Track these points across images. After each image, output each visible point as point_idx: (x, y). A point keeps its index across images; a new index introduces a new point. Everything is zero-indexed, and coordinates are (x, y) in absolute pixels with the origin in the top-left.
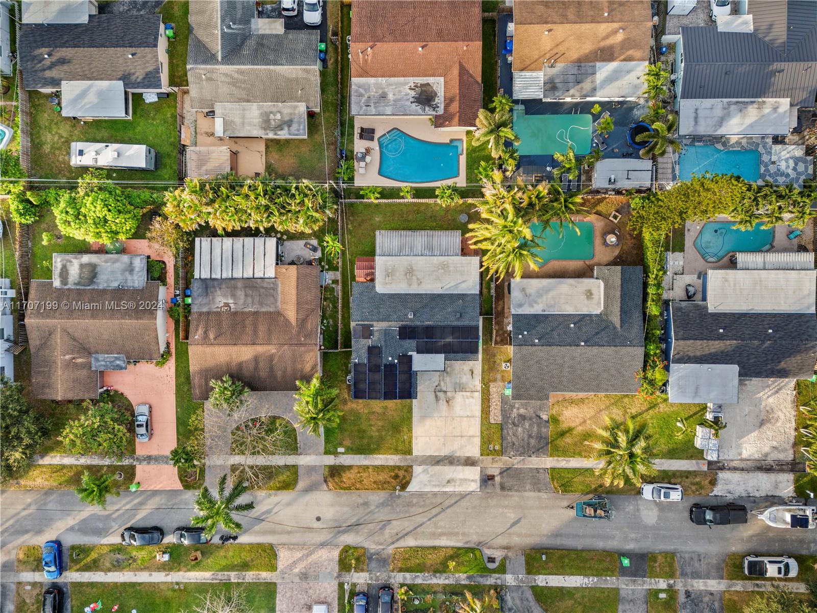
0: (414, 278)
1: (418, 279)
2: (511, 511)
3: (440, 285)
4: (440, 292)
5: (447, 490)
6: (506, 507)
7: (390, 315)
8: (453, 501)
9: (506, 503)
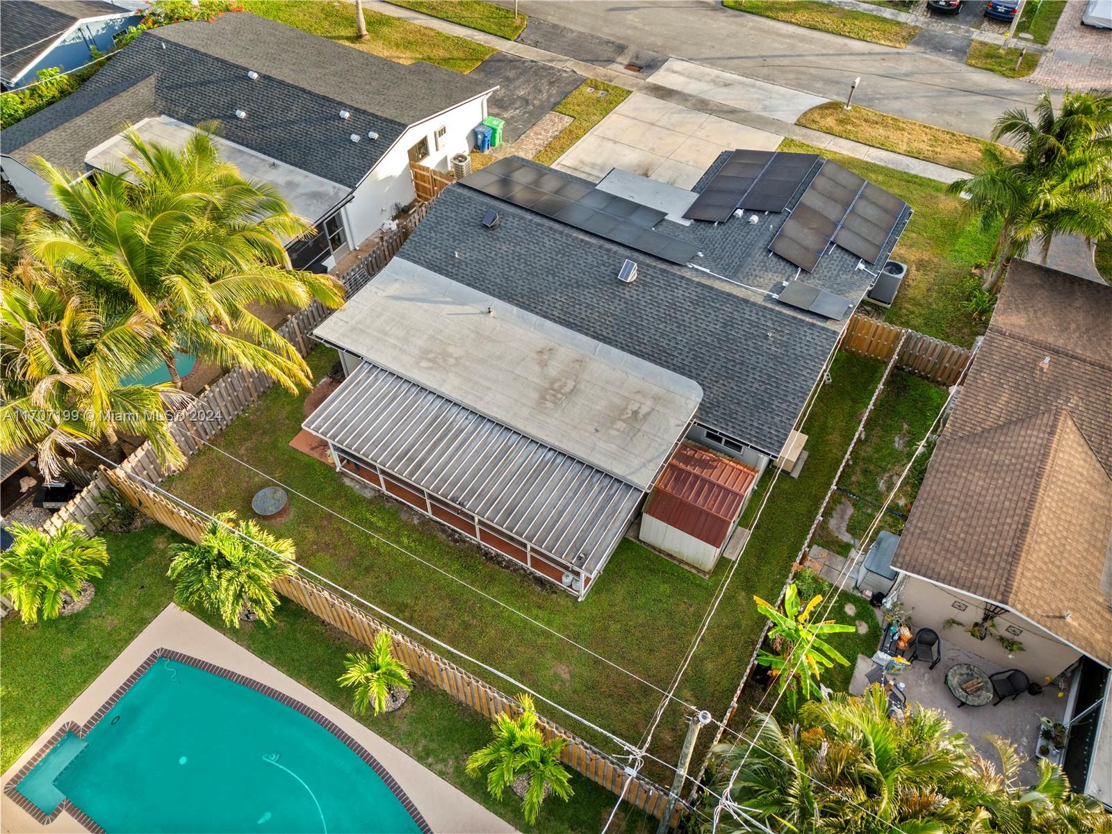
0: (552, 371)
1: (543, 364)
2: (628, 22)
3: (489, 321)
4: (498, 304)
5: (736, 77)
6: (635, 28)
7: (695, 303)
8: (735, 61)
9: (630, 32)
